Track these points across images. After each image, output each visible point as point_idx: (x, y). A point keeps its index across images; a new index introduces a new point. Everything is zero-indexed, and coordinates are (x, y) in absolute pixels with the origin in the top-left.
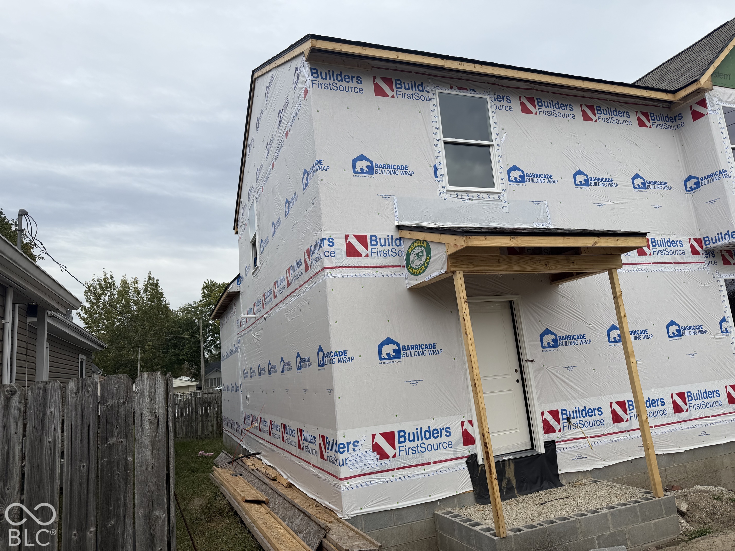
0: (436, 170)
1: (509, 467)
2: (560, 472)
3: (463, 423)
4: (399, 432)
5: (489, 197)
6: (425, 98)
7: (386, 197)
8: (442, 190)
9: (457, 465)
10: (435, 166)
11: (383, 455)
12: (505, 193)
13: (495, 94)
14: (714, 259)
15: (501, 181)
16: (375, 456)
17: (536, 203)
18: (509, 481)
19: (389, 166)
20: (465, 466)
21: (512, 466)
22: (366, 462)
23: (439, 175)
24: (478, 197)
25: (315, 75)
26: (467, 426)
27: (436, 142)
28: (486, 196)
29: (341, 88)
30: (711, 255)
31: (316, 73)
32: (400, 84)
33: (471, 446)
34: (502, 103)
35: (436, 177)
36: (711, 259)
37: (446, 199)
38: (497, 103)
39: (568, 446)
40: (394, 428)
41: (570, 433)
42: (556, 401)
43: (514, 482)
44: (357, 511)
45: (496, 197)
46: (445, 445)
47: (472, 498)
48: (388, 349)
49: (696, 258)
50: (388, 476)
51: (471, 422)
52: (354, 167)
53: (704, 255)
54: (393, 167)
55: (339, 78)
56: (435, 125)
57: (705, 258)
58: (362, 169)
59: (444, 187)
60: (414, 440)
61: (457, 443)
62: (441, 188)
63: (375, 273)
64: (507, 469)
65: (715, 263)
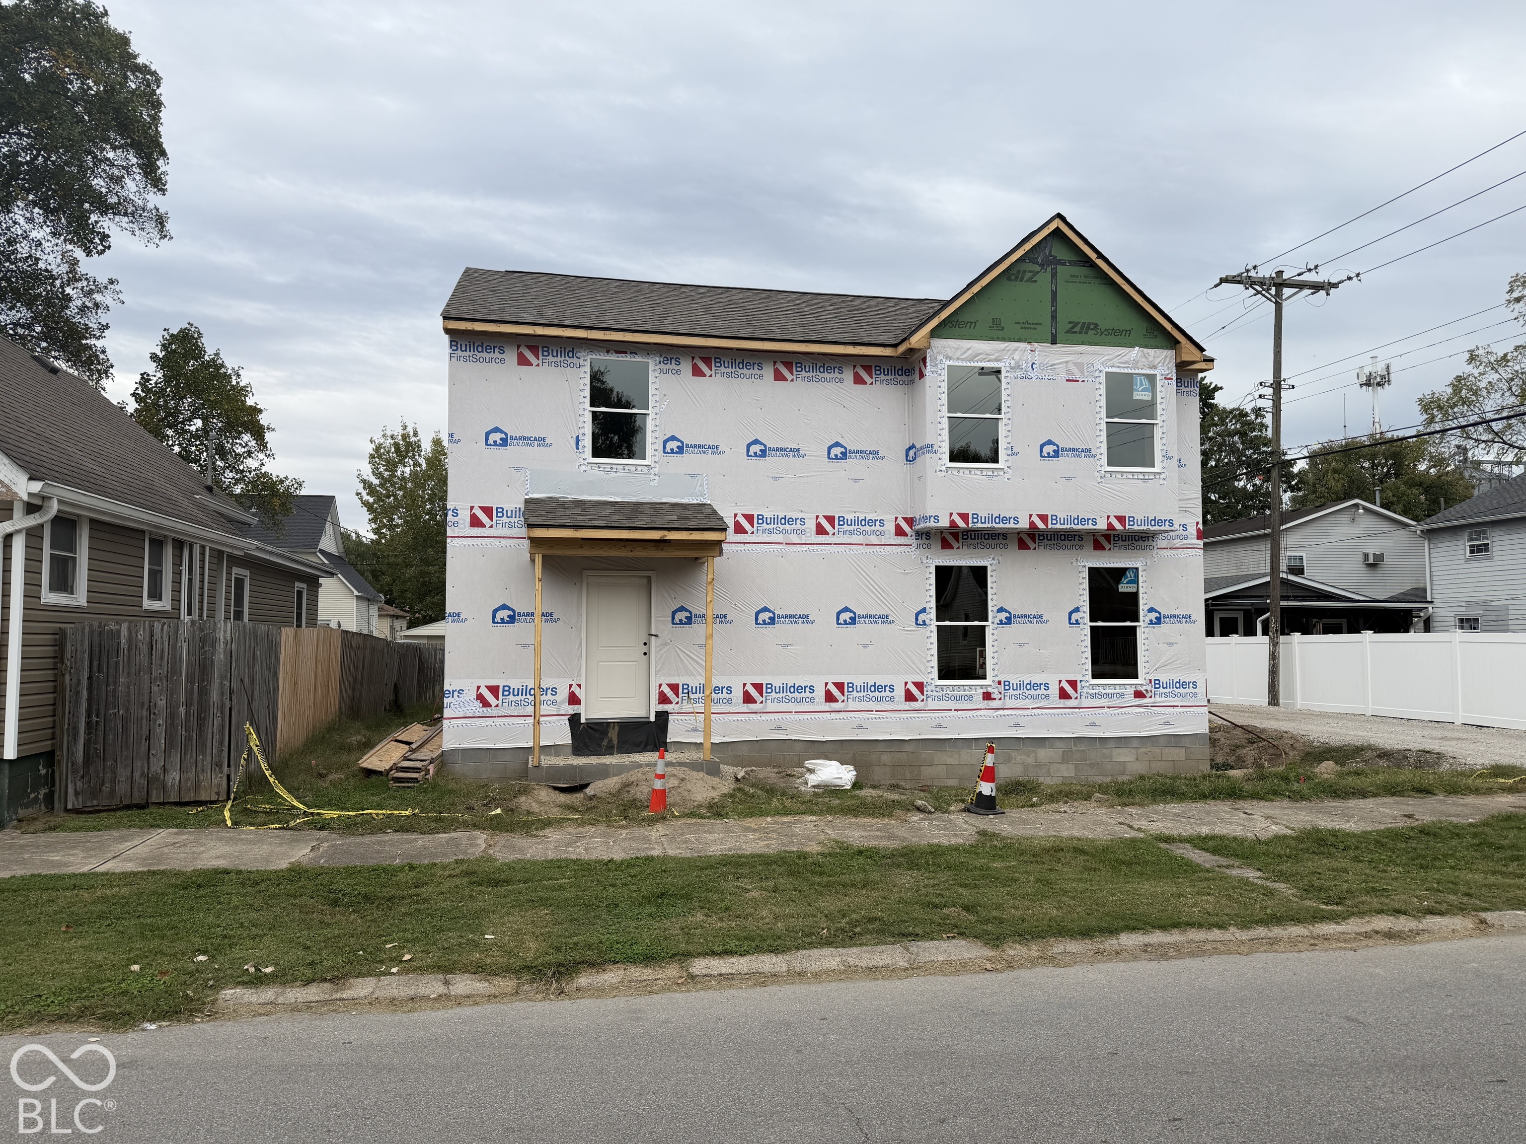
0: (578, 441)
1: (613, 728)
2: (668, 740)
3: (571, 686)
4: (504, 687)
5: (636, 470)
6: (574, 365)
7: (518, 469)
8: (582, 462)
9: (559, 721)
10: (577, 437)
11: (486, 704)
12: (657, 465)
13: (661, 356)
14: (927, 542)
15: (654, 453)
16: (478, 704)
17: (693, 476)
18: (610, 741)
19: (525, 438)
20: (567, 722)
21: (617, 728)
22: (469, 708)
23: (580, 446)
24: (624, 469)
25: (455, 348)
26: (575, 689)
27: (581, 412)
28: (633, 468)
29: (481, 360)
30: (924, 536)
31: (456, 346)
32: (548, 351)
33: (577, 706)
34: (668, 366)
35: (577, 448)
36: (924, 541)
37: (585, 471)
38: (662, 366)
39: (683, 718)
40: (501, 683)
41: (687, 707)
42: (678, 676)
43: (615, 742)
44: (456, 746)
45: (645, 469)
46: (549, 703)
47: (570, 750)
48: (504, 614)
49: (901, 540)
50: (489, 721)
51: (579, 686)
52: (487, 439)
53: (914, 537)
54: (529, 439)
55: (480, 349)
56: (582, 394)
57: (914, 541)
58: (495, 442)
59: (584, 459)
60: (518, 695)
61: (562, 702)
62: (581, 460)
63: (498, 543)
64: (611, 730)
65: (929, 546)
